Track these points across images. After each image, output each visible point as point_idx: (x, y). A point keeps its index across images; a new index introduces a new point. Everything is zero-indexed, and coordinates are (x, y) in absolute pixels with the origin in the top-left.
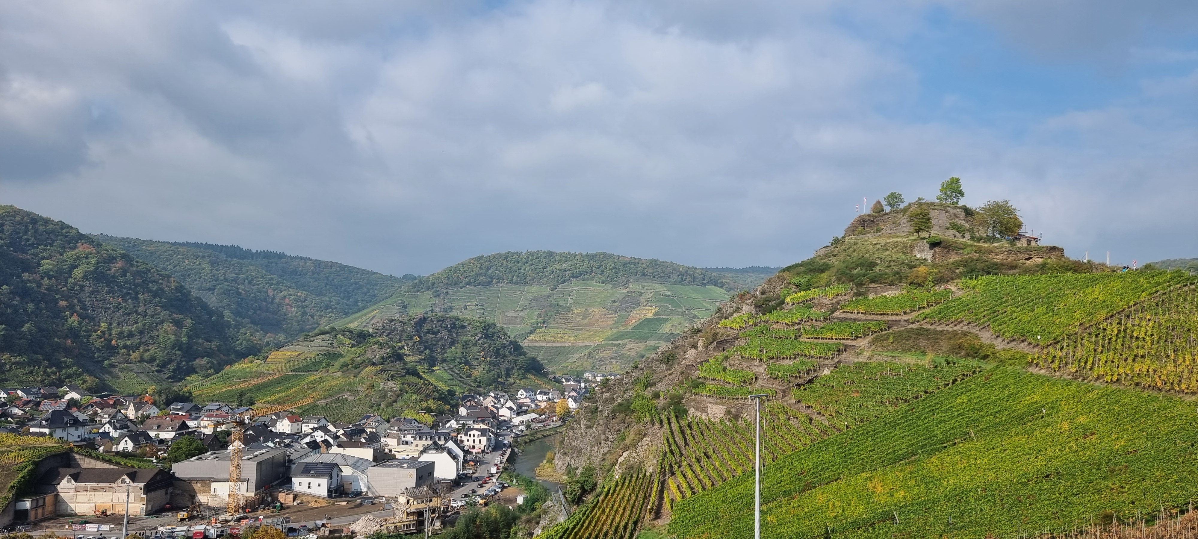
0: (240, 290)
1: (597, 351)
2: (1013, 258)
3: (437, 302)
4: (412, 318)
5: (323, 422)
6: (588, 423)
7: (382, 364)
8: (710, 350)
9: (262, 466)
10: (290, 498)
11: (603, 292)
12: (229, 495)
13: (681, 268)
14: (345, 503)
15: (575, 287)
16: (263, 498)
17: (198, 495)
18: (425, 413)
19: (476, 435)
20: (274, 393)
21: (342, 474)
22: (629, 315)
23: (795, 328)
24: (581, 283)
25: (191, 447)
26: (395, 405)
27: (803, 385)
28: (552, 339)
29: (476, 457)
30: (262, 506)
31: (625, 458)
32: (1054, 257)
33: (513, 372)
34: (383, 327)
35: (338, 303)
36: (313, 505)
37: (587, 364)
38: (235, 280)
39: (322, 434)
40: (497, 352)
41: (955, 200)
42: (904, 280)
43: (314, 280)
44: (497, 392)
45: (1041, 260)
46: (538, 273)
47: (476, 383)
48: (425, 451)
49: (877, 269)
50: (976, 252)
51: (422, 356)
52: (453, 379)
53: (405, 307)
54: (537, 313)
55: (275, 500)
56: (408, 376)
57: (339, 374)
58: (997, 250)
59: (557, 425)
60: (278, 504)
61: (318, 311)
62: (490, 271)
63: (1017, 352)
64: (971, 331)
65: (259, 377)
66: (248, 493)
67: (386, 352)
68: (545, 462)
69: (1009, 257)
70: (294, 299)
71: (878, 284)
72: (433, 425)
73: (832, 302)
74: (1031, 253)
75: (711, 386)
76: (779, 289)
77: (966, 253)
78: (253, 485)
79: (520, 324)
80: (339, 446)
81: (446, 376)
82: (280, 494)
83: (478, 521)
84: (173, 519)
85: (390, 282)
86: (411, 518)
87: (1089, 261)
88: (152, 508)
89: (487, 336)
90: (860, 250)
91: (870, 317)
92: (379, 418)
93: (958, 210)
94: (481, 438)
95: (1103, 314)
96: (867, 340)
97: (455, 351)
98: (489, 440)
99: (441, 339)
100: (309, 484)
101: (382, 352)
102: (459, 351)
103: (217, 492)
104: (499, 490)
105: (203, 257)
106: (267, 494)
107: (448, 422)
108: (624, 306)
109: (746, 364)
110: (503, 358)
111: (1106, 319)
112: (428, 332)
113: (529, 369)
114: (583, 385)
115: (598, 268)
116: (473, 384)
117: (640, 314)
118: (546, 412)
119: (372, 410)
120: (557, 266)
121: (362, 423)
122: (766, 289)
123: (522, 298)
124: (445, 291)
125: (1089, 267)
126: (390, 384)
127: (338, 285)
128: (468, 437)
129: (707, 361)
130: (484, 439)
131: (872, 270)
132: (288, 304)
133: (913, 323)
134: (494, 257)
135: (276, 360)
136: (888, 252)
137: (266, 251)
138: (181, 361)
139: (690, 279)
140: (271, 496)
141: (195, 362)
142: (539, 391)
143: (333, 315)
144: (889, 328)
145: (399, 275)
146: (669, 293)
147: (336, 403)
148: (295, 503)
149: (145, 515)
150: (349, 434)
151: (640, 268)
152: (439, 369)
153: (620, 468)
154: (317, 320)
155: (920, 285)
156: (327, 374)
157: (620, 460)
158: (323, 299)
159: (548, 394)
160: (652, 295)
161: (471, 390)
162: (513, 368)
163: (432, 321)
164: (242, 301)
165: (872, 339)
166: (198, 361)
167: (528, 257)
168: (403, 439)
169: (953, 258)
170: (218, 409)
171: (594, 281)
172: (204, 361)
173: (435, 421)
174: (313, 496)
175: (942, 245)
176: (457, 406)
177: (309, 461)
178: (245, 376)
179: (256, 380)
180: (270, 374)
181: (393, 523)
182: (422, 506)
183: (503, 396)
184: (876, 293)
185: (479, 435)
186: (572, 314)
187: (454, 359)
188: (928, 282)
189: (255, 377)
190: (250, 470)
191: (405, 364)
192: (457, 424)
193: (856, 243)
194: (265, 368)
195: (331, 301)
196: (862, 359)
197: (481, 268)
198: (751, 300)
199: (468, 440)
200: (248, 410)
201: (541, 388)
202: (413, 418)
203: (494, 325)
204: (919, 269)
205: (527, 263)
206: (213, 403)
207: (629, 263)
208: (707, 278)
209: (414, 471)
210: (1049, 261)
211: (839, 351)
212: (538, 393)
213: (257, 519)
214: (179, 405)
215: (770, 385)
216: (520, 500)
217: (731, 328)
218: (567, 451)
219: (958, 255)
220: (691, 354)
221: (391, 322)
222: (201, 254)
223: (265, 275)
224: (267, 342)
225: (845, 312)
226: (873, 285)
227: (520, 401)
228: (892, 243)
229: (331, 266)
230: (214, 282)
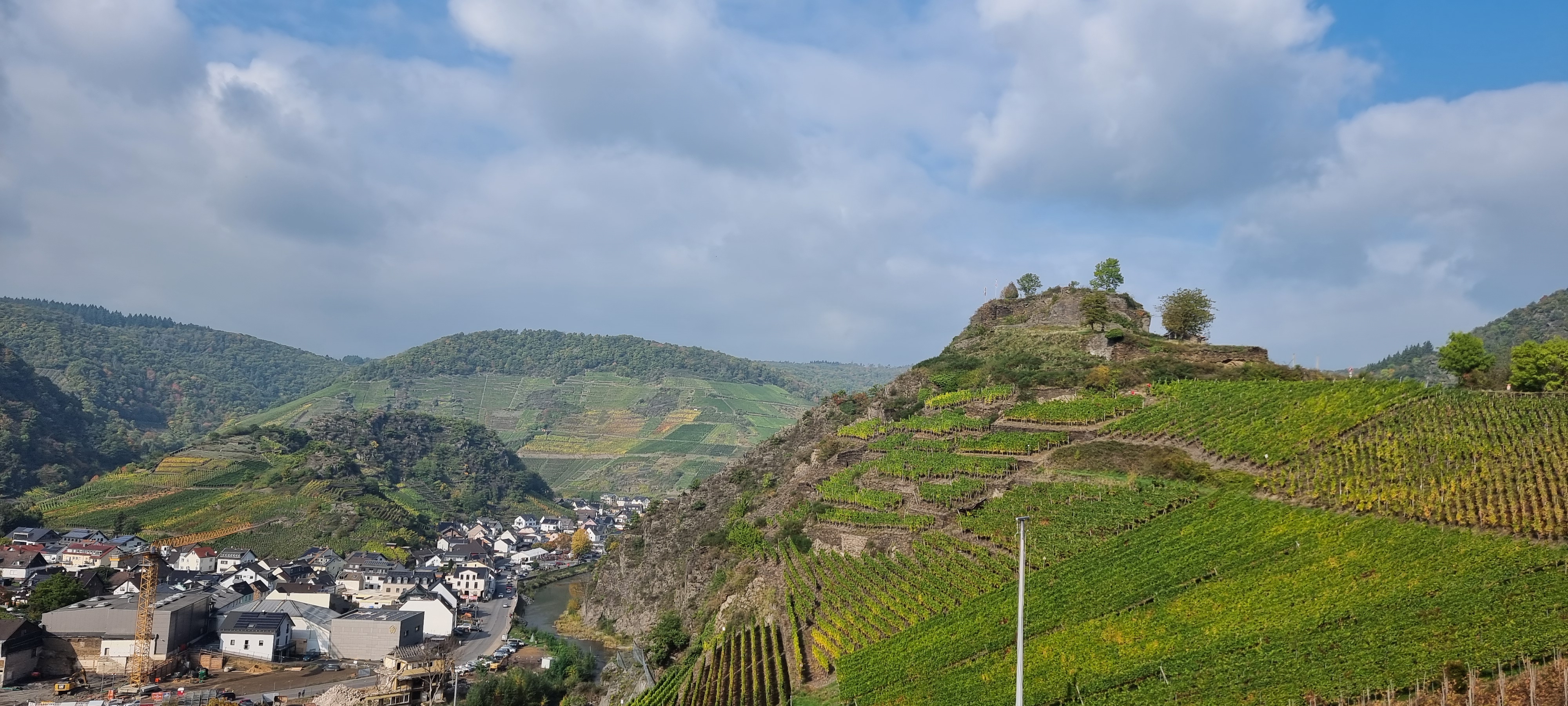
0: (105, 370)
1: (619, 466)
2: (1210, 360)
3: (396, 394)
4: (367, 415)
5: (249, 557)
6: (630, 561)
7: (331, 477)
8: (830, 465)
9: (179, 618)
10: (217, 662)
11: (627, 389)
12: (127, 658)
13: (731, 360)
14: (299, 669)
15: (590, 380)
16: (179, 662)
17: (79, 658)
18: (396, 547)
19: (471, 577)
20: (170, 516)
21: (294, 628)
22: (662, 419)
23: (948, 439)
24: (598, 375)
25: (66, 590)
26: (352, 534)
27: (969, 510)
28: (558, 449)
29: (472, 607)
30: (177, 674)
31: (730, 604)
32: (1257, 360)
33: (508, 493)
34: (327, 426)
35: (251, 393)
36: (252, 671)
37: (605, 484)
38: (98, 355)
39: (253, 573)
40: (486, 465)
41: (1112, 286)
42: (1080, 382)
43: (215, 359)
44: (485, 520)
45: (1241, 363)
46: (540, 359)
47: (457, 507)
48: (404, 598)
49: (1044, 367)
50: (1165, 351)
51: (382, 468)
52: (424, 501)
53: (351, 400)
54: (536, 414)
55: (195, 666)
56: (367, 496)
57: (268, 490)
58: (1191, 349)
59: (575, 564)
60: (202, 671)
61: (220, 402)
62: (473, 355)
63: (1240, 474)
64: (1177, 447)
65: (146, 493)
66: (156, 656)
67: (336, 461)
68: (567, 612)
69: (1204, 358)
70: (186, 385)
71: (1048, 386)
72: (407, 562)
73: (991, 406)
74: (1230, 354)
75: (842, 511)
76: (914, 389)
77: (1154, 351)
78: (164, 645)
79: (513, 428)
80: (281, 590)
81: (415, 496)
82: (203, 657)
83: (497, 692)
84: (46, 692)
85: (326, 366)
86: (404, 688)
87: (1298, 367)
88: (13, 676)
89: (472, 443)
90: (1016, 343)
91: (1044, 427)
92: (331, 553)
93: (1119, 299)
94: (477, 580)
95: (1336, 429)
96: (1045, 456)
97: (429, 462)
98: (488, 583)
99: (409, 445)
100: (247, 642)
101: (330, 461)
102: (434, 462)
103: (110, 653)
104: (513, 650)
105: (50, 320)
106: (184, 656)
107: (427, 559)
108: (656, 407)
109: (888, 483)
110: (494, 473)
111: (1340, 435)
112: (391, 436)
113: (530, 489)
114: (601, 511)
115: (622, 356)
116: (453, 509)
117: (676, 418)
118: (556, 547)
119: (318, 541)
120: (566, 352)
121: (306, 558)
122: (897, 388)
123: (517, 393)
124: (408, 380)
125: (1299, 373)
126: (345, 505)
127: (250, 367)
128: (459, 580)
129: (828, 479)
130: (481, 583)
131: (1039, 368)
132: (177, 391)
133: (1100, 436)
134: (479, 336)
135: (170, 469)
136: (1054, 347)
137: (143, 315)
138: (19, 469)
139: (743, 375)
140: (189, 659)
141: (40, 470)
142: (543, 518)
143: (243, 409)
144: (1070, 441)
145: (339, 356)
146: (715, 392)
147: (265, 531)
148: (226, 670)
149: (4, 686)
150: (289, 573)
151: (678, 358)
152: (405, 487)
153: (724, 618)
154: (219, 415)
155: (1100, 389)
156: (249, 491)
157: (723, 607)
158: (228, 386)
159: (557, 523)
160: (693, 394)
161: (450, 515)
162: (507, 487)
163: (396, 420)
164: (107, 385)
165: (1053, 455)
166: (44, 468)
167: (526, 338)
168: (367, 581)
169: (1138, 357)
170: (85, 538)
171: (616, 373)
172: (53, 469)
173: (410, 557)
174: (252, 660)
175: (1124, 341)
176: (435, 538)
177: (244, 611)
178: (123, 491)
179: (140, 497)
180: (158, 489)
181: (379, 695)
182: (420, 671)
183: (495, 524)
184: (1046, 397)
185: (474, 576)
186: (585, 416)
187: (427, 474)
188: (1110, 385)
189: (138, 493)
190: (162, 624)
191: (363, 478)
192: (441, 562)
193: (1009, 335)
194: (153, 481)
195: (239, 389)
196: (1041, 479)
197: (459, 351)
198: (878, 402)
199: (459, 584)
200: (132, 539)
201: (546, 515)
202: (379, 552)
203: (483, 428)
204: (1098, 369)
205: (524, 346)
206: (80, 529)
207: (663, 351)
208: (764, 374)
209: (398, 624)
210: (1251, 364)
211: (1011, 468)
212: (541, 521)
213: (174, 690)
214: (25, 532)
215: (926, 511)
216: (546, 663)
217: (855, 437)
218: (600, 598)
219: (1143, 353)
220: (802, 469)
221: (338, 420)
222: (46, 316)
223: (143, 349)
224: (145, 444)
225: (1010, 420)
226: (1042, 387)
227: (520, 532)
228: (1058, 336)
229: (241, 341)
230: (65, 356)
